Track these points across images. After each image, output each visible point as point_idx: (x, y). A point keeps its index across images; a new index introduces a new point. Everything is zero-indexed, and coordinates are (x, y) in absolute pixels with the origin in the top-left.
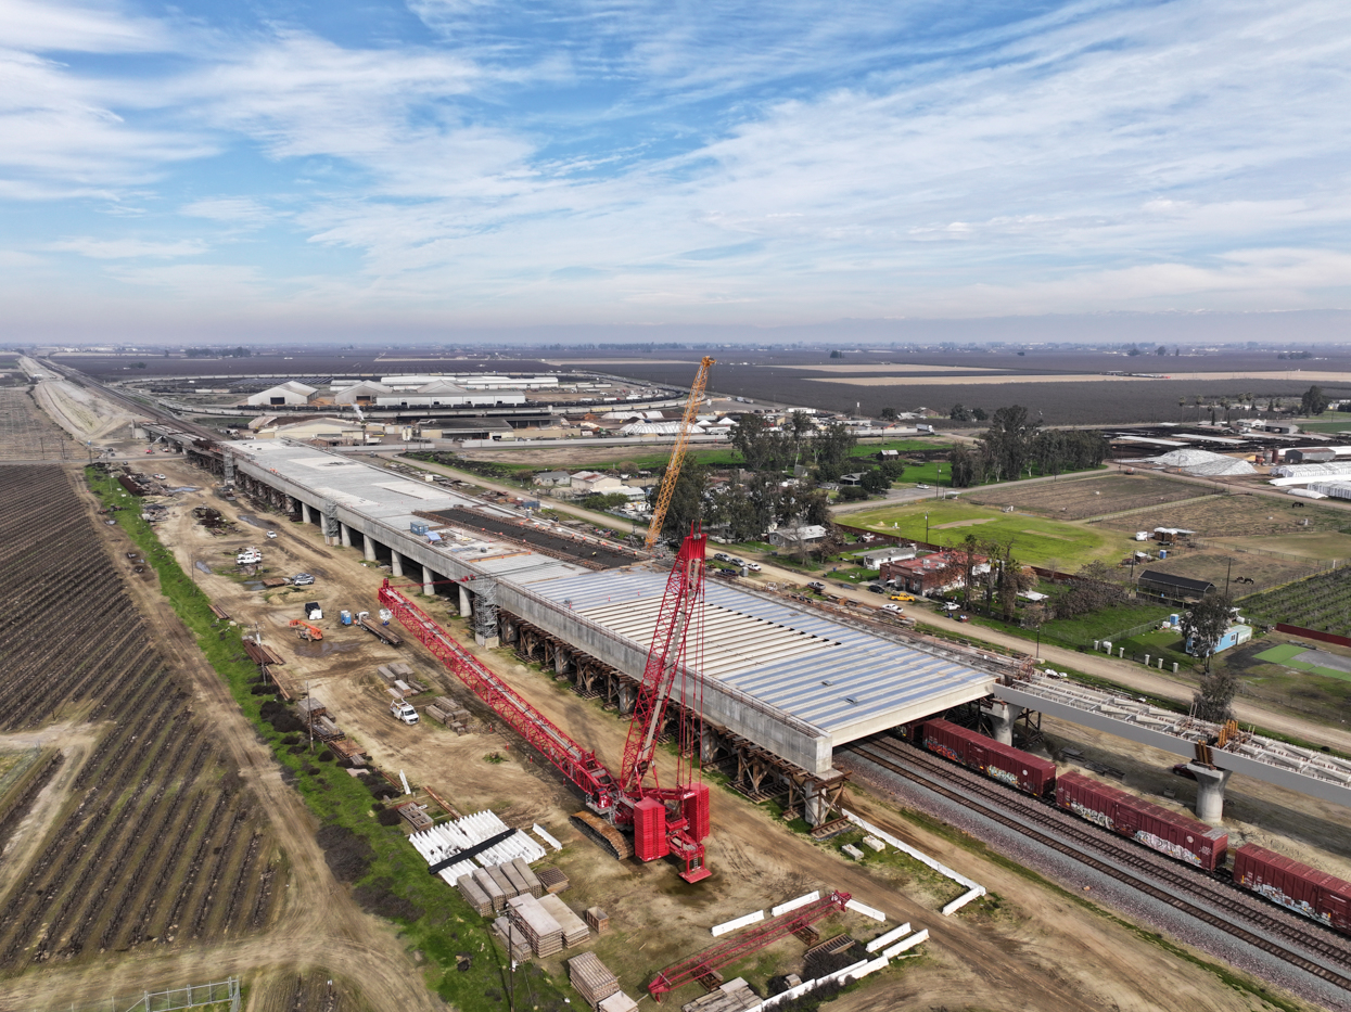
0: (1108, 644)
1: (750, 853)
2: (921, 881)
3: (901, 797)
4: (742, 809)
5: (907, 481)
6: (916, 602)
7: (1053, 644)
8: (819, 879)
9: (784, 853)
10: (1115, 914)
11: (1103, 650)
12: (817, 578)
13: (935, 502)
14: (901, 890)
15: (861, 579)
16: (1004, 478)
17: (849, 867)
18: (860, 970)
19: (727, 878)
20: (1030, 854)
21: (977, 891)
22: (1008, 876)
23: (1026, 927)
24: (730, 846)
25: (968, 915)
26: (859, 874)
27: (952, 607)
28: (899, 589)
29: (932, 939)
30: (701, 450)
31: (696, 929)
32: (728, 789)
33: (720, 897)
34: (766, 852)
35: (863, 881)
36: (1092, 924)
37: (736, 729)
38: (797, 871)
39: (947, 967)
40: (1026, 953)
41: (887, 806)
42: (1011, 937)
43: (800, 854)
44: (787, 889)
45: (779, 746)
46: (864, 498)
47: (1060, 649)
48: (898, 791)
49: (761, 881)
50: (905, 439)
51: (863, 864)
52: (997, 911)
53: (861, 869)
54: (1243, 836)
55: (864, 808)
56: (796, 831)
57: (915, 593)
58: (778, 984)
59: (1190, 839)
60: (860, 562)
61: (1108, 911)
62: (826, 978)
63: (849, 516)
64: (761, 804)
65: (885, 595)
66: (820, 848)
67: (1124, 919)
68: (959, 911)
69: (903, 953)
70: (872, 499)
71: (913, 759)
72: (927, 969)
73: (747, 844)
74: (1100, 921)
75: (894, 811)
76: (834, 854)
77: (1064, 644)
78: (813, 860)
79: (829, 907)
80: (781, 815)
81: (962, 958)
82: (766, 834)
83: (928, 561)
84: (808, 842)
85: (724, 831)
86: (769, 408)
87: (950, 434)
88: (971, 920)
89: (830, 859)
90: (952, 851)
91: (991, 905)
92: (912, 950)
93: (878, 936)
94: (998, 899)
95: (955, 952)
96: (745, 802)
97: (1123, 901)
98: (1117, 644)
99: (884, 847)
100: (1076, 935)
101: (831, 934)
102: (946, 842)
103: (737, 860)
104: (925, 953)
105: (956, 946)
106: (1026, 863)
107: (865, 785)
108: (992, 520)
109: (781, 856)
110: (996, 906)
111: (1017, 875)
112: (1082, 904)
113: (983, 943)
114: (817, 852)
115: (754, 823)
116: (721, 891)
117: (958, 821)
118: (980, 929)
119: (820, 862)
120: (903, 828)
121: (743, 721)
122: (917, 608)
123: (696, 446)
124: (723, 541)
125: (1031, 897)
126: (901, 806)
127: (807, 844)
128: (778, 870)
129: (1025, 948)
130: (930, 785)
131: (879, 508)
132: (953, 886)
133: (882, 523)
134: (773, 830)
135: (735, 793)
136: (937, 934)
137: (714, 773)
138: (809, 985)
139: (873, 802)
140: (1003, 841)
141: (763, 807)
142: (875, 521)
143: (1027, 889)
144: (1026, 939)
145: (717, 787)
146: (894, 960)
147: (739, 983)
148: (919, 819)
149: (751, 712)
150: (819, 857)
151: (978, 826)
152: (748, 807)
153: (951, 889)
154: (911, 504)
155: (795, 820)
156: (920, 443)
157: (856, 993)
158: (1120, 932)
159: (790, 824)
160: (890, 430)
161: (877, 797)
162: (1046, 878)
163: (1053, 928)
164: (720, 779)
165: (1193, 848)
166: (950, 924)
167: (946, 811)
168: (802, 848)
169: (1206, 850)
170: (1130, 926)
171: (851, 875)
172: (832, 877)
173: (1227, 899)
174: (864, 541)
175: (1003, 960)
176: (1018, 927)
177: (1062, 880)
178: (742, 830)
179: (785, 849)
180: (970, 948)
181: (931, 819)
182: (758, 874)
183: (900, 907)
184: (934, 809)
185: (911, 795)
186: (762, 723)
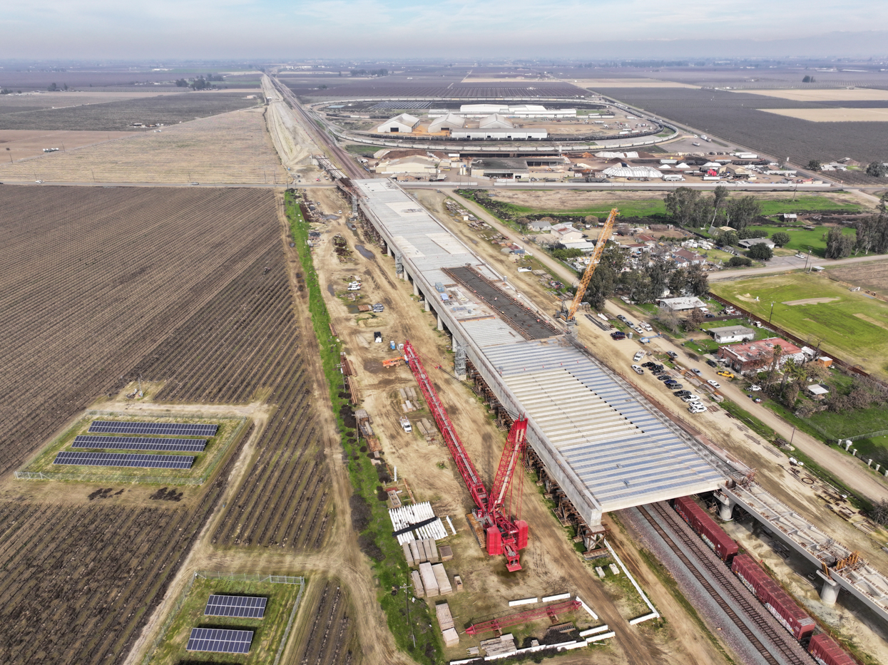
0: (849, 443)
1: (547, 559)
2: (629, 599)
3: (645, 540)
4: (554, 529)
5: (792, 247)
6: (734, 380)
7: (811, 434)
8: (576, 585)
9: (565, 563)
10: (726, 649)
11: (844, 446)
12: (677, 346)
13: (801, 274)
14: (615, 602)
15: (706, 352)
16: (873, 251)
17: (595, 581)
18: (571, 645)
19: (530, 572)
20: (698, 597)
21: (655, 615)
22: (678, 609)
23: (671, 644)
24: (539, 552)
25: (643, 628)
26: (598, 587)
27: (756, 388)
28: (727, 366)
29: (617, 637)
30: (652, 198)
31: (503, 599)
32: (553, 513)
33: (521, 582)
34: (556, 560)
35: (598, 592)
36: (709, 652)
37: (560, 484)
38: (567, 577)
39: (616, 656)
40: (662, 659)
41: (634, 545)
42: (659, 647)
43: (572, 566)
44: (557, 587)
45: (577, 504)
46: (748, 264)
47: (813, 440)
48: (645, 535)
49: (545, 578)
50: (815, 195)
51: (603, 580)
52: (661, 629)
53: (600, 584)
54: (841, 617)
55: (621, 543)
56: (577, 550)
57: (737, 371)
58: (528, 643)
59: (791, 620)
60: (712, 334)
61: (723, 646)
62: (551, 646)
63: (728, 283)
64: (566, 527)
65: (716, 369)
66: (584, 564)
67: (729, 654)
68: (639, 624)
69: (597, 642)
70: (754, 266)
71: (664, 515)
72: (606, 654)
73: (548, 553)
74: (714, 651)
75: (636, 549)
76: (590, 570)
77: (818, 435)
78: (578, 571)
79: (572, 604)
80: (573, 538)
81: (626, 652)
82: (560, 549)
83: (754, 348)
84: (580, 559)
85: (540, 541)
86: (723, 149)
87: (856, 191)
88: (643, 631)
89: (587, 573)
90: (656, 584)
91: (660, 625)
92: (602, 641)
93: (590, 628)
94: (665, 622)
95: (624, 648)
96: (557, 524)
97: (736, 643)
98: (856, 444)
99: (618, 572)
100: (695, 656)
101: (567, 620)
102: (655, 578)
103: (538, 562)
104: (609, 644)
105: (626, 645)
106: (693, 603)
107: (630, 527)
108: (837, 299)
109: (562, 565)
110: (661, 626)
111: (684, 609)
112: (710, 638)
113: (642, 646)
114: (582, 567)
115: (557, 539)
116: (523, 579)
117: (669, 565)
118: (646, 638)
119: (580, 573)
120: (636, 562)
121: (563, 482)
122: (732, 385)
123: (650, 194)
124: (628, 302)
125: (684, 625)
126: (642, 546)
127: (579, 560)
128: (557, 572)
129: (663, 656)
130: (665, 536)
131: (755, 276)
132: (645, 607)
133: (748, 295)
134: (565, 546)
135: (555, 516)
136: (620, 635)
137: (549, 500)
138: (543, 647)
139: (628, 539)
140: (689, 585)
141: (566, 530)
142: (743, 291)
143: (685, 620)
144: (666, 651)
145: (547, 510)
146: (591, 645)
147: (510, 637)
148: (649, 558)
149: (567, 480)
150: (581, 570)
151: (679, 571)
152: (558, 528)
153: (642, 609)
154: (782, 274)
155: (579, 543)
156: (825, 200)
157: (564, 657)
158: (722, 661)
159: (576, 545)
160: (808, 184)
161: (631, 537)
162: (700, 616)
163: (685, 648)
164: (551, 504)
165: (791, 624)
166: (631, 630)
167: (666, 556)
168: (575, 562)
169: (797, 629)
170: (730, 659)
171: (593, 587)
172: (583, 586)
173: (798, 659)
174: (725, 313)
175: (648, 660)
176: (666, 642)
177: (708, 619)
178: (548, 542)
179: (566, 560)
180: (634, 648)
181: (655, 560)
182: (546, 573)
183: (610, 613)
184: (660, 553)
185: (652, 541)
186: (571, 488)
